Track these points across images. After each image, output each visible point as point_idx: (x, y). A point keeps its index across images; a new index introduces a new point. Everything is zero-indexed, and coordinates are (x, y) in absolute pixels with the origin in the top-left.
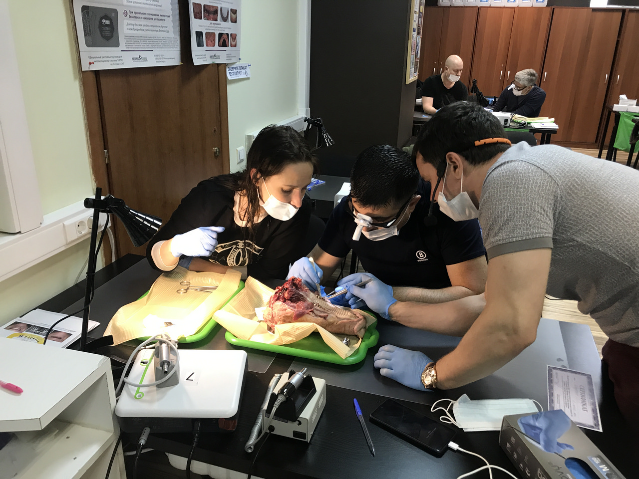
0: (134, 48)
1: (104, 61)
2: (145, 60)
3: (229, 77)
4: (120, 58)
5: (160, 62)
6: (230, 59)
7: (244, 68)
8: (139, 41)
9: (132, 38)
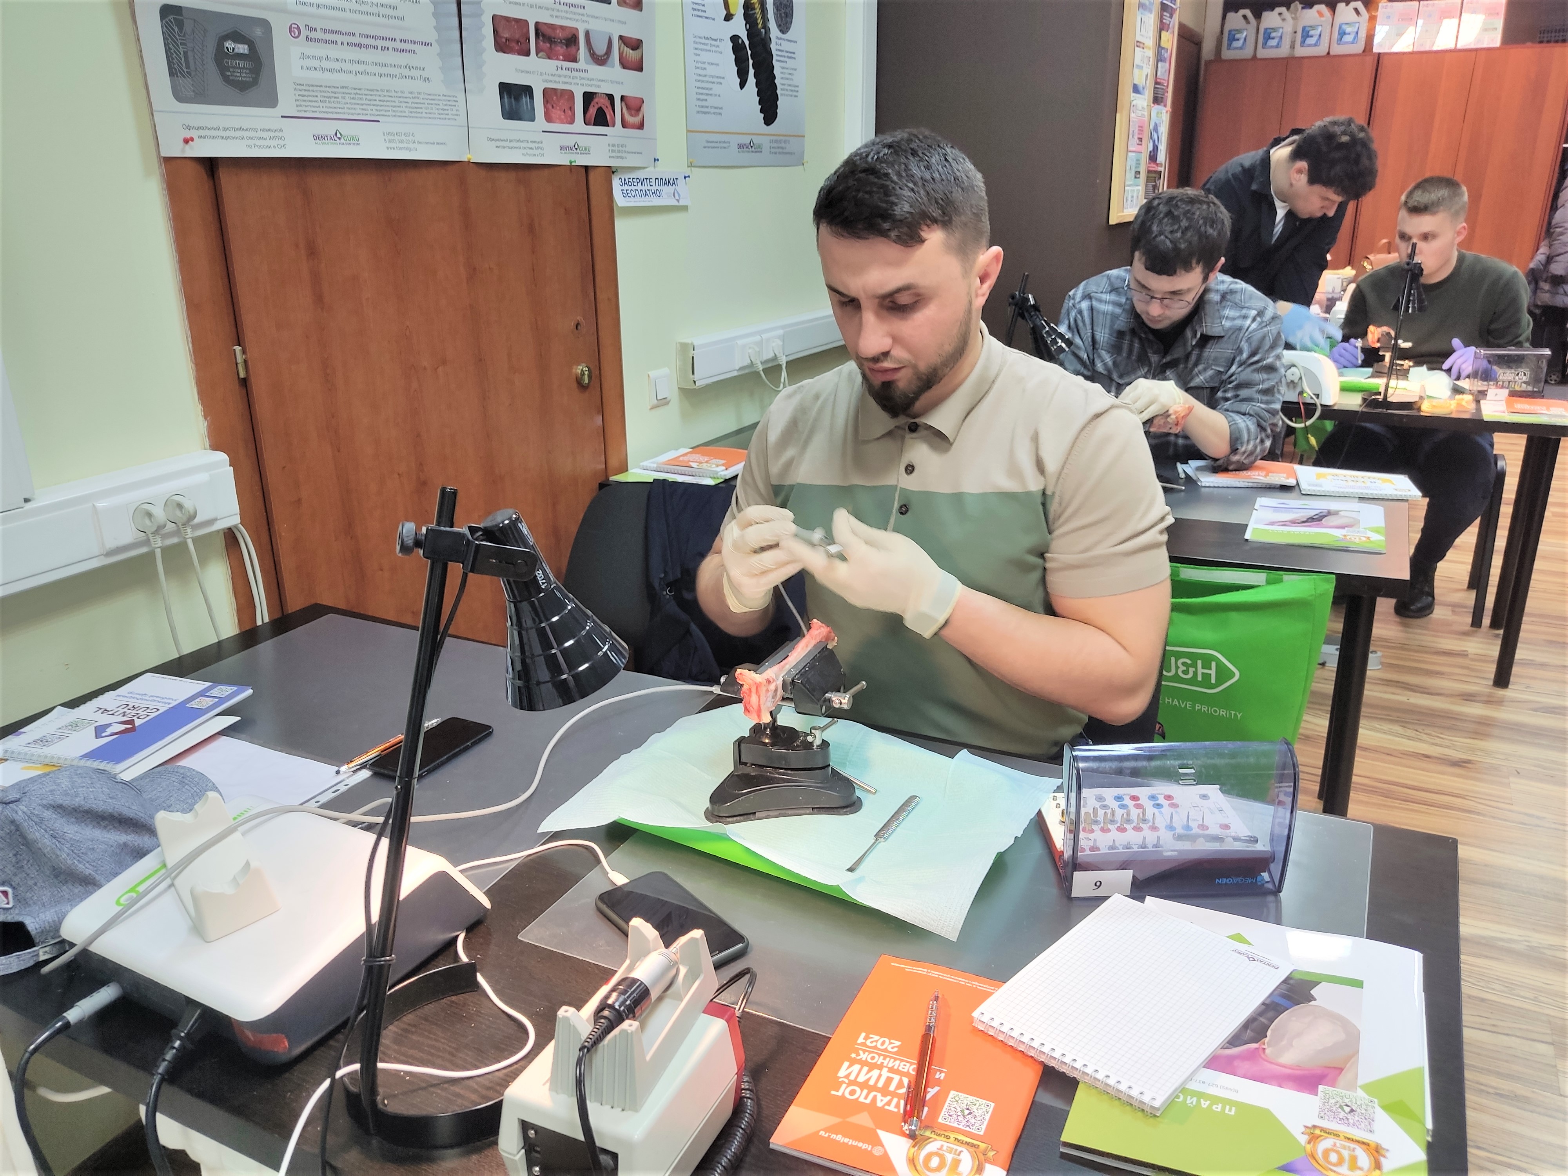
0: (320, 112)
1: (227, 138)
2: (354, 140)
3: (620, 200)
4: (277, 134)
5: (401, 149)
6: (622, 158)
7: (667, 182)
8: (338, 98)
9: (315, 88)
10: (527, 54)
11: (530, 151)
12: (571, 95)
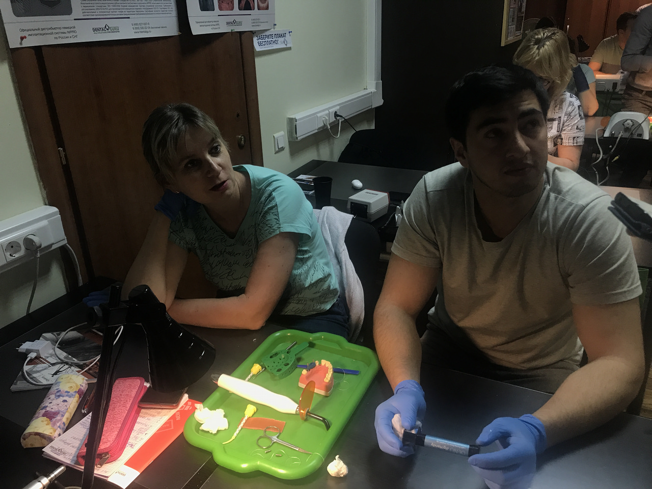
0: (96, 15)
1: (44, 34)
2: (116, 30)
3: (258, 48)
4: (72, 30)
5: (142, 32)
6: (258, 26)
7: (281, 36)
8: (105, 6)
9: (93, 2)
11: (214, 27)
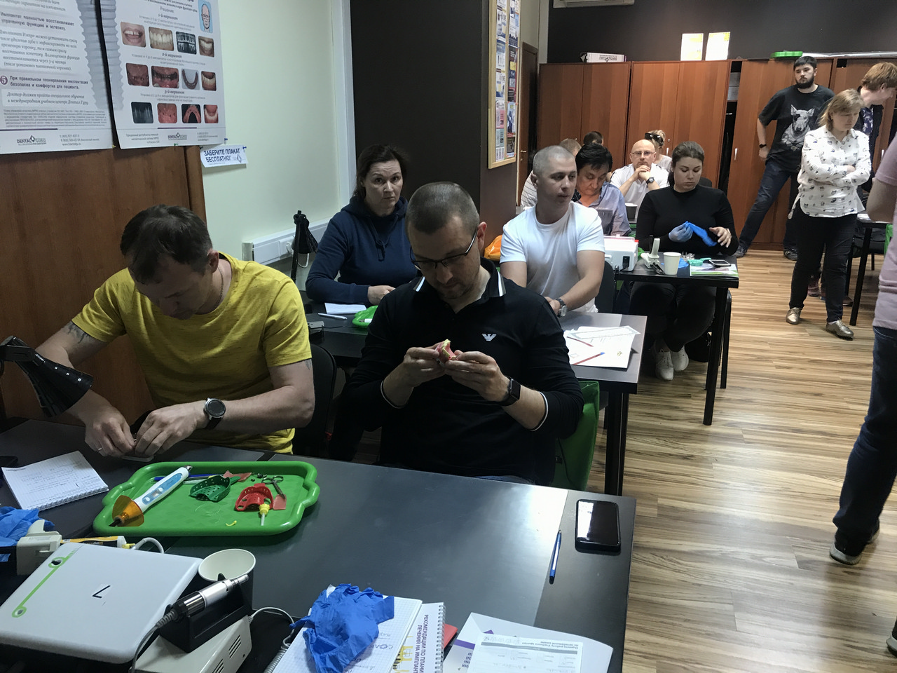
2: (43, 141)
5: (71, 144)
6: (206, 140)
7: (233, 152)
8: (31, 117)
9: (17, 113)
10: (148, 85)
11: (151, 140)
12: (174, 106)
